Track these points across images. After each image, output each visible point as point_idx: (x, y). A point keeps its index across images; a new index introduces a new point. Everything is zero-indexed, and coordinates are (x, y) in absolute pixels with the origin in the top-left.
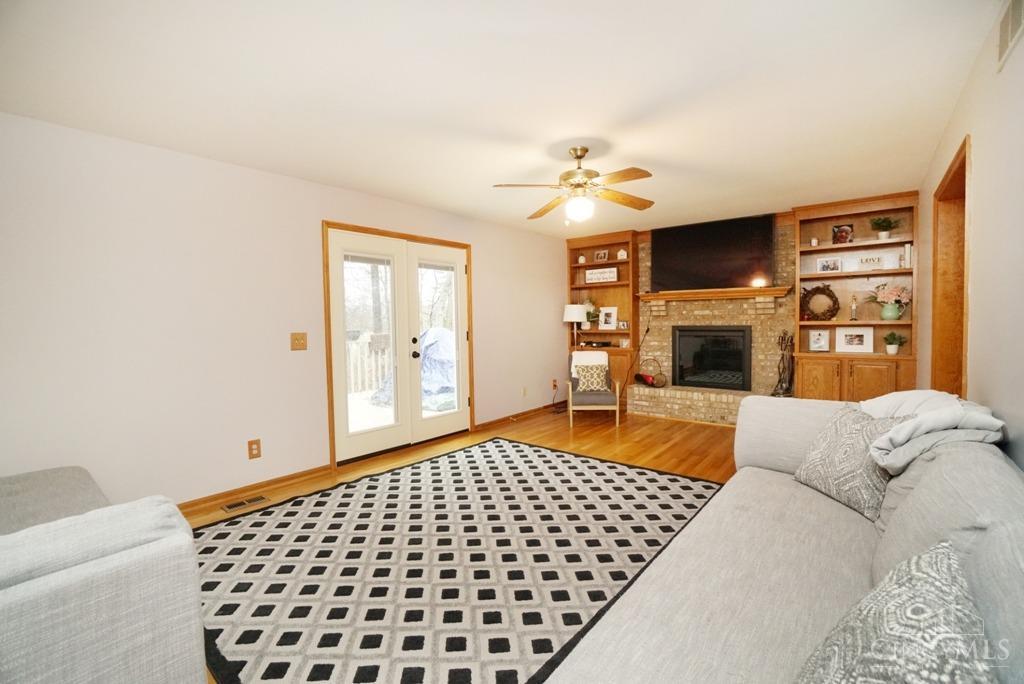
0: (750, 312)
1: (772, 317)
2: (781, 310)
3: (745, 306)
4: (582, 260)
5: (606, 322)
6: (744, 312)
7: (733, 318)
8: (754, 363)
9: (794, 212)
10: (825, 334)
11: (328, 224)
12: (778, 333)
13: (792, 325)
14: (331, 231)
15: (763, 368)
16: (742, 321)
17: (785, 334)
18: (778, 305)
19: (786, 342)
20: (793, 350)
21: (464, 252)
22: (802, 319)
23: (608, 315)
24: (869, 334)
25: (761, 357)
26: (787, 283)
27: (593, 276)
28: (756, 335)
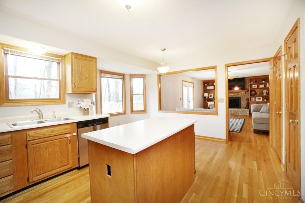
0: (240, 94)
1: (245, 95)
2: (246, 94)
3: (239, 93)
4: (206, 85)
5: (211, 96)
6: (239, 94)
7: (237, 95)
8: (241, 103)
9: (248, 77)
10: (254, 98)
11: (183, 81)
12: (246, 98)
13: (249, 96)
14: (183, 82)
15: (243, 104)
16: (239, 96)
17: (247, 98)
18: (245, 93)
19: (247, 99)
20: (249, 101)
21: (193, 84)
22: (250, 95)
23: (211, 95)
24: (261, 98)
25: (242, 102)
26: (247, 89)
27: (208, 88)
28: (241, 98)
